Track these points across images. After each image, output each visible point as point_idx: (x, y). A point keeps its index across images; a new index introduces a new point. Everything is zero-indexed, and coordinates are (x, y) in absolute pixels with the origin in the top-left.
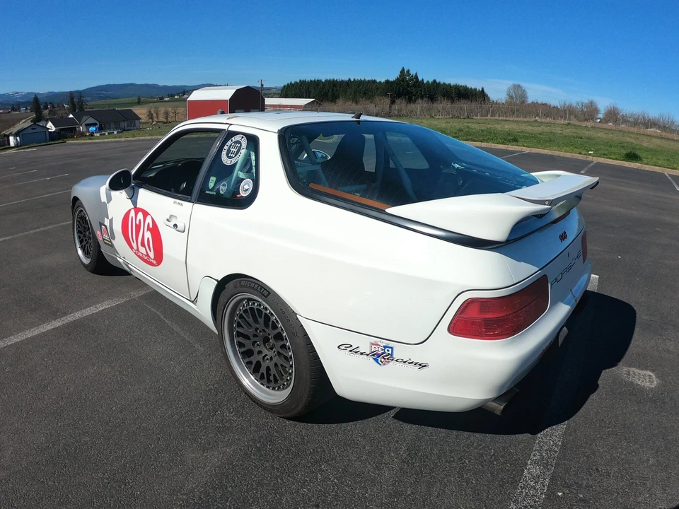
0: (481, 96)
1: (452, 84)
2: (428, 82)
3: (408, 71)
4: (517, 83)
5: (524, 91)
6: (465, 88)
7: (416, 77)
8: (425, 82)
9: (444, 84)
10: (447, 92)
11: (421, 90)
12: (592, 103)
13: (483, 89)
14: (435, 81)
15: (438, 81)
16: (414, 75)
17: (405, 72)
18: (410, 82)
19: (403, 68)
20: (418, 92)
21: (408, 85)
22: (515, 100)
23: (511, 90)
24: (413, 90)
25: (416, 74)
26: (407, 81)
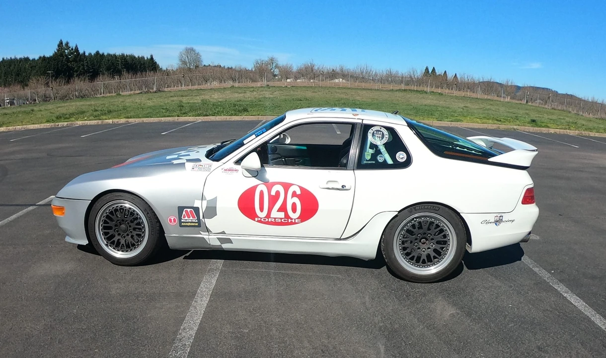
0: (150, 65)
1: (117, 54)
2: (90, 54)
3: (67, 44)
4: (189, 47)
5: (198, 54)
6: (132, 58)
7: (77, 50)
8: (87, 54)
9: (109, 55)
10: (113, 64)
11: (83, 65)
12: (272, 60)
13: (152, 56)
14: (98, 53)
15: (101, 53)
16: (74, 48)
17: (64, 45)
18: (70, 57)
19: (61, 40)
20: (80, 67)
21: (68, 59)
22: (188, 65)
23: (183, 55)
24: (74, 65)
25: (77, 46)
26: (66, 56)
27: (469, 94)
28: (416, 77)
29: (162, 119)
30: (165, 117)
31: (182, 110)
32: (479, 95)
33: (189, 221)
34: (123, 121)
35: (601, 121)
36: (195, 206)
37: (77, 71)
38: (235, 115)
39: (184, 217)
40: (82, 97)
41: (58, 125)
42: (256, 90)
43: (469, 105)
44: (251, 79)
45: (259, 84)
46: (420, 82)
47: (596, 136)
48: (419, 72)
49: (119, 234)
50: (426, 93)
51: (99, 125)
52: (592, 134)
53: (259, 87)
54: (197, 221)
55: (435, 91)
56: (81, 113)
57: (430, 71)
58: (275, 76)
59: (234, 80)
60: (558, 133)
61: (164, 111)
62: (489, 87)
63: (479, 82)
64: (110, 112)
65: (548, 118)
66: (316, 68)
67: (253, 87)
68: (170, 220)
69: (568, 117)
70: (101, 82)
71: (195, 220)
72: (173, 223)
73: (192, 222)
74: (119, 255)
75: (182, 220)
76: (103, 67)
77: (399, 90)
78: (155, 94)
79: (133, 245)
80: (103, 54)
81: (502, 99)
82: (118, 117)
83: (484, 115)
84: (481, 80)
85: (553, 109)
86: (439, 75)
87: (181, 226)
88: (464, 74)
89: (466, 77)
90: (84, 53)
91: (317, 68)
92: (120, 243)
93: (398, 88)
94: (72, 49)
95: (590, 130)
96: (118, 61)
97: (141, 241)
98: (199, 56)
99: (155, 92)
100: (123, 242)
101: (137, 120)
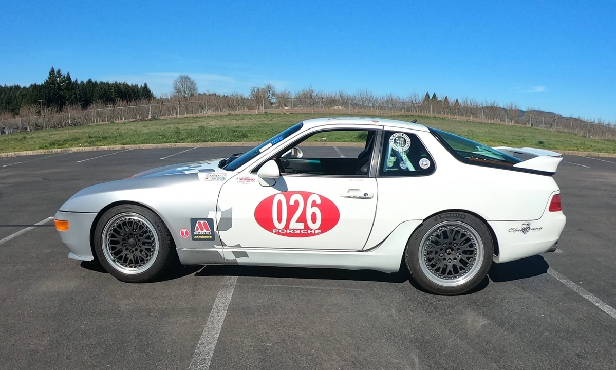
0: (144, 93)
1: (110, 82)
3: (59, 72)
4: (183, 74)
5: (193, 82)
6: (126, 86)
7: (69, 78)
8: (79, 82)
9: (102, 83)
10: (106, 93)
11: (75, 93)
12: (269, 87)
13: (146, 85)
15: (93, 81)
16: (66, 76)
17: (55, 73)
18: (61, 85)
19: (53, 68)
20: (72, 95)
21: (59, 88)
22: (183, 93)
23: (178, 83)
24: (66, 94)
25: (68, 74)
26: (58, 84)
27: (472, 118)
28: (417, 102)
29: (160, 145)
30: (162, 143)
31: (178, 136)
32: (483, 119)
33: (203, 233)
34: (118, 147)
35: (608, 143)
36: (208, 218)
37: (68, 100)
38: (235, 140)
39: (197, 229)
40: (75, 125)
41: (52, 152)
42: (254, 117)
43: (473, 129)
44: (247, 106)
45: (256, 112)
46: (422, 107)
47: (606, 156)
48: (421, 97)
49: (127, 249)
50: (428, 118)
51: (94, 151)
52: (601, 155)
53: (257, 114)
54: (210, 234)
55: (437, 116)
56: (75, 140)
57: (431, 96)
58: (272, 104)
59: (231, 107)
60: (566, 154)
61: (161, 137)
62: (493, 111)
63: (483, 108)
64: (105, 138)
65: (555, 140)
66: (314, 94)
67: (250, 114)
68: (182, 233)
69: (574, 139)
70: (95, 110)
71: (209, 232)
72: (185, 236)
73: (205, 235)
74: (127, 271)
75: (195, 233)
76: (96, 96)
77: (401, 115)
78: (150, 121)
79: (142, 260)
80: (96, 83)
81: (506, 124)
82: (114, 144)
83: (490, 138)
84: (485, 106)
85: (559, 131)
86: (441, 101)
87: (194, 239)
88: (467, 98)
89: (469, 101)
90: (76, 81)
91: (316, 94)
92: (128, 259)
93: (400, 114)
94: (64, 77)
95: (600, 150)
96: (111, 89)
97: (150, 256)
98: (193, 84)
99: (150, 120)
100: (130, 257)
101: (133, 147)
